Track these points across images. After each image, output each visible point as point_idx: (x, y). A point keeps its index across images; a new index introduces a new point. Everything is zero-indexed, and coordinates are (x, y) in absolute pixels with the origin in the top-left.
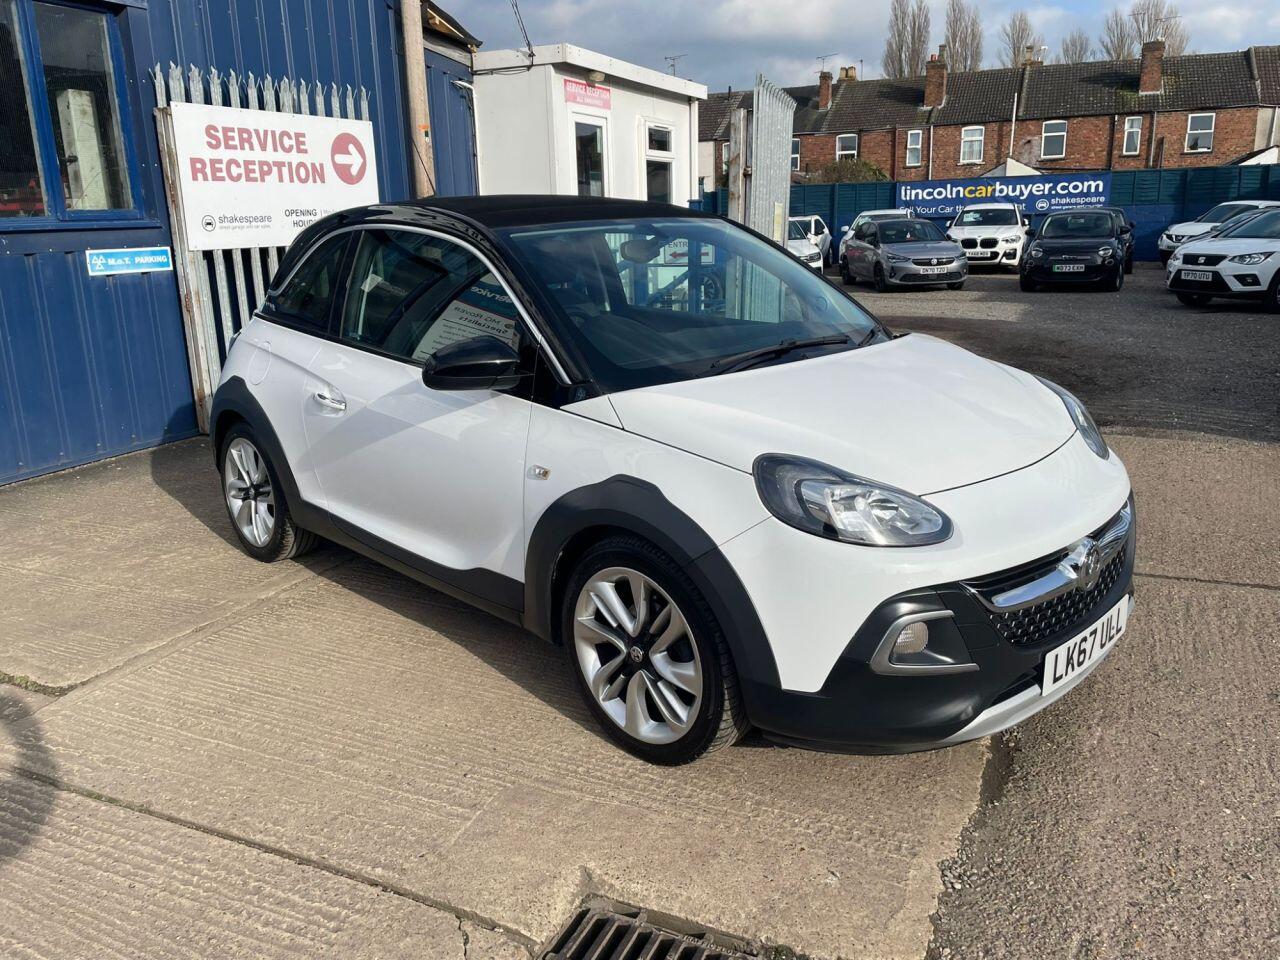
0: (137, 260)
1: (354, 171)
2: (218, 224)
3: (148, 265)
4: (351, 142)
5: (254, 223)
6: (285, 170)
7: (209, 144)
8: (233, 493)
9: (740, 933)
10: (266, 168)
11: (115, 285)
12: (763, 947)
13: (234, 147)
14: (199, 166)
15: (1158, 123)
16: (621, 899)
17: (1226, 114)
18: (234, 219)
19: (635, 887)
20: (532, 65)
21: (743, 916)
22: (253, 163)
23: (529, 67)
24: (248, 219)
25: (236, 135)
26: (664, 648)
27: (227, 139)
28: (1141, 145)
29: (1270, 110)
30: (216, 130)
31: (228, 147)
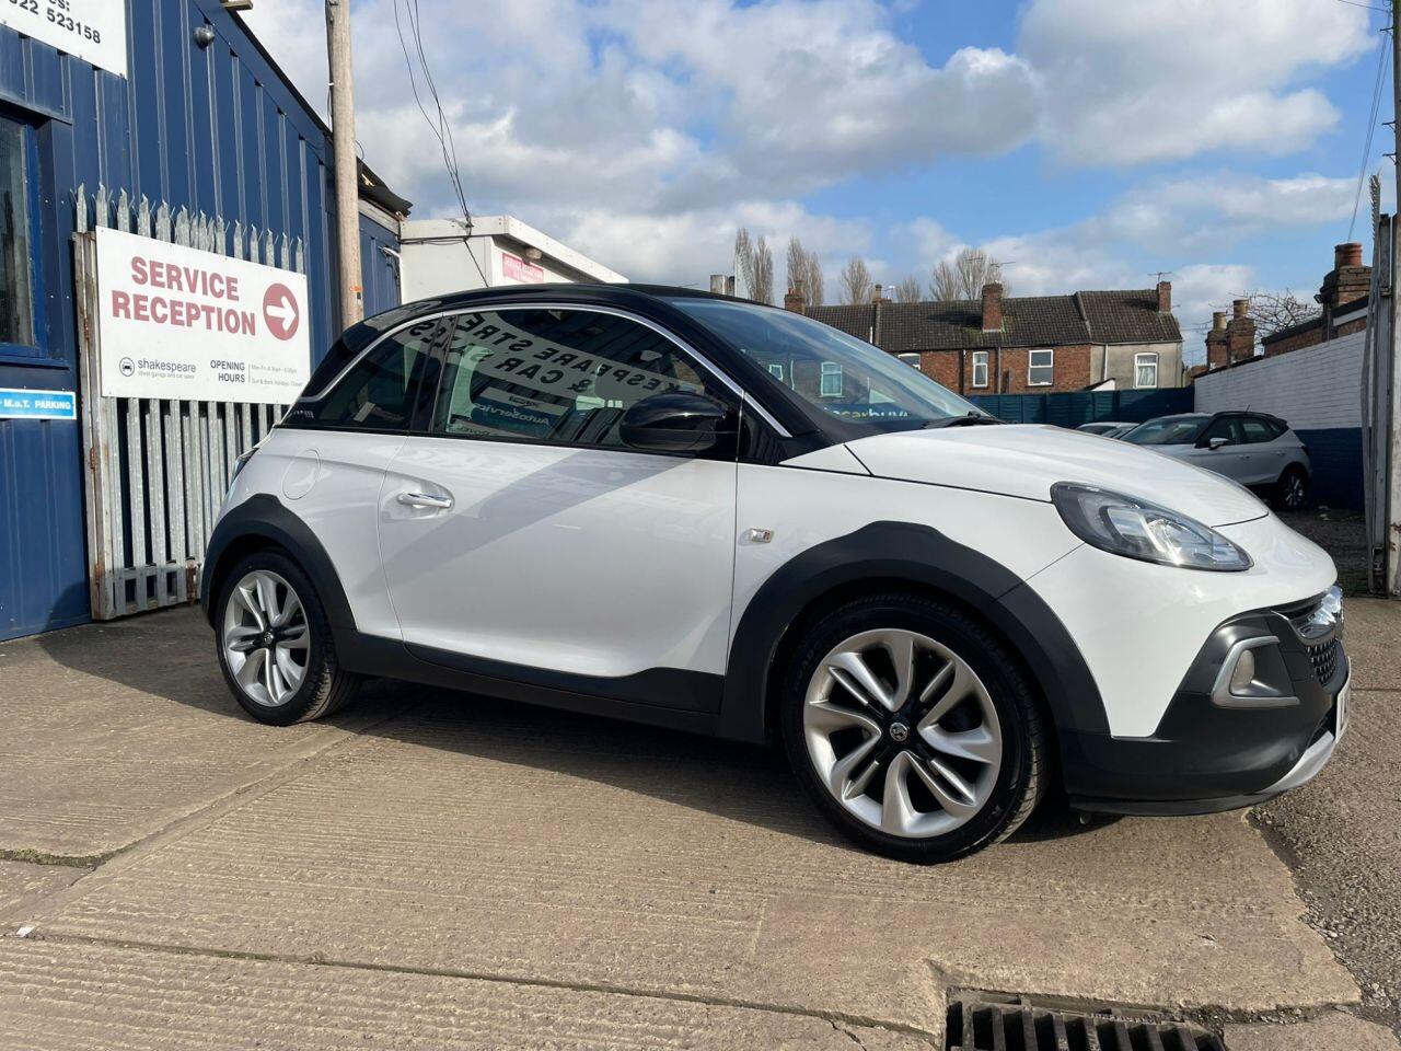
0: (37, 403)
1: (286, 326)
2: (137, 369)
3: (49, 411)
4: (284, 295)
5: (176, 372)
6: (214, 316)
7: (135, 278)
8: (234, 644)
9: (1151, 1002)
10: (193, 312)
11: (9, 432)
12: (1183, 1012)
13: (161, 285)
14: (121, 300)
15: (1003, 358)
16: (991, 988)
17: (1063, 351)
18: (155, 365)
19: (1002, 973)
20: (470, 236)
21: (1144, 984)
22: (180, 304)
23: (465, 238)
24: (169, 367)
25: (164, 271)
26: (934, 720)
27: (155, 274)
28: (989, 378)
29: (1101, 348)
30: (144, 263)
31: (154, 283)
